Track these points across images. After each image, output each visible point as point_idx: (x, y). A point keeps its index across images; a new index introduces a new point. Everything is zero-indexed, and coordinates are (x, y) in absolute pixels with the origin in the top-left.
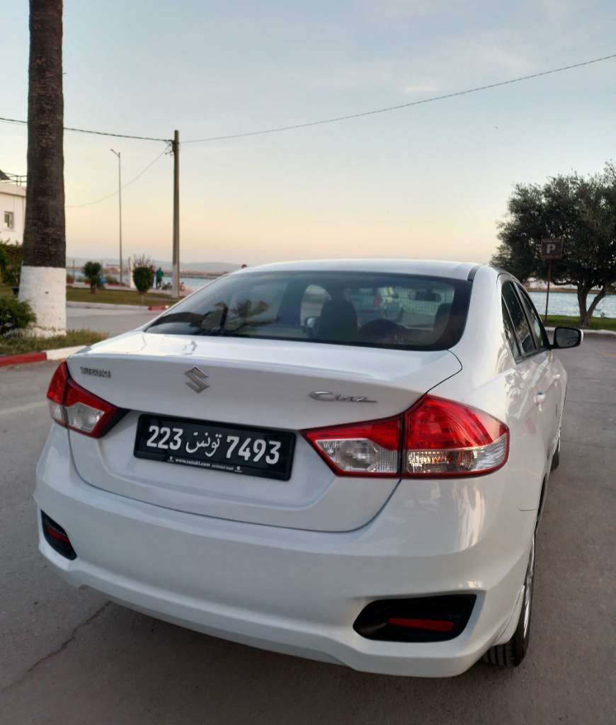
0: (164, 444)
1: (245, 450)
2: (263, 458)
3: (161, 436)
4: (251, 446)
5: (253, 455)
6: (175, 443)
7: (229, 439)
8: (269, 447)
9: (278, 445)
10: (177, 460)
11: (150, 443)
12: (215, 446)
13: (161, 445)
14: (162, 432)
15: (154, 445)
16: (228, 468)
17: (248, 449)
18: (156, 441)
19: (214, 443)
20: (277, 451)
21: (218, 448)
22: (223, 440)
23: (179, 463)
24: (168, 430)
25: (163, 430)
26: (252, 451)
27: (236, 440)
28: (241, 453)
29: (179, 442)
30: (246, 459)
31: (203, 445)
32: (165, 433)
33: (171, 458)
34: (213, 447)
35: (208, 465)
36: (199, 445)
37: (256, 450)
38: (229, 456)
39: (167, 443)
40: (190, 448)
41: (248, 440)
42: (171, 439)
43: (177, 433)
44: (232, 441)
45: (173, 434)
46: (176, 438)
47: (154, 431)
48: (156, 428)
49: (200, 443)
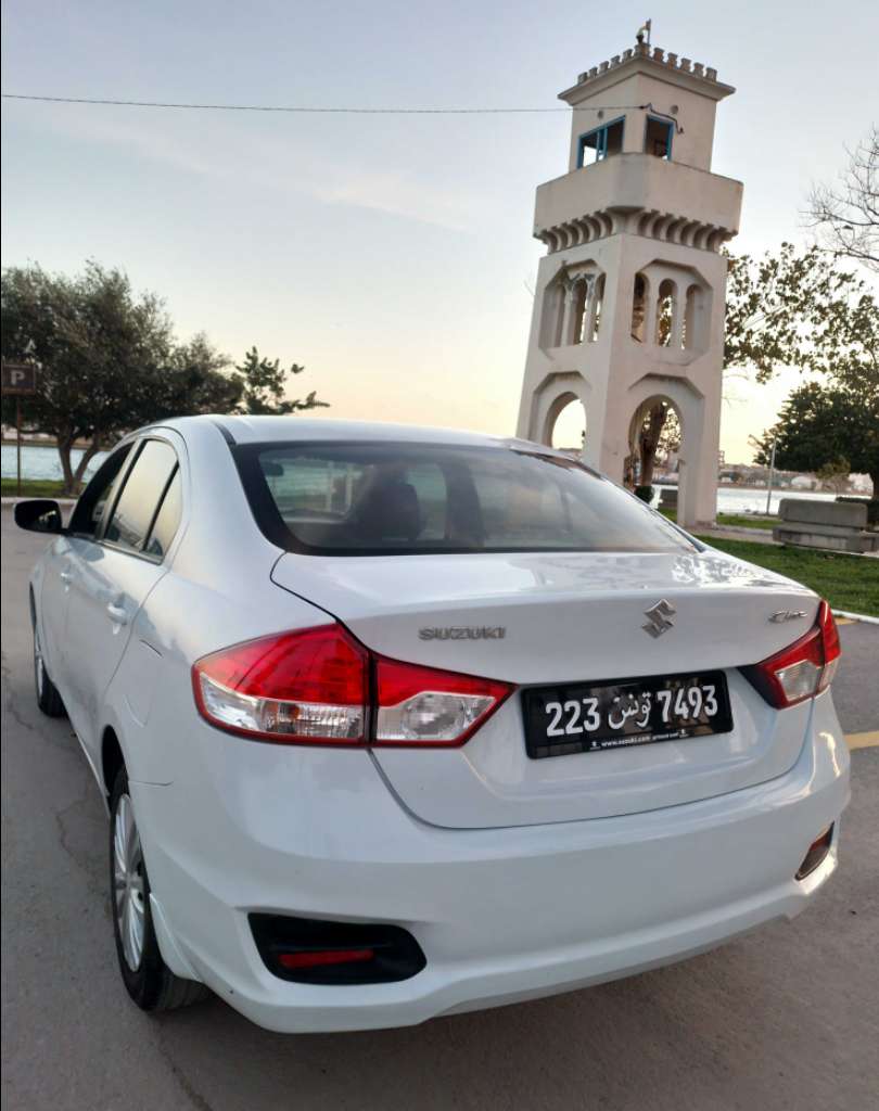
0: (576, 725)
1: (681, 706)
2: (702, 709)
3: (567, 716)
4: (685, 699)
5: (692, 709)
6: (592, 720)
7: (660, 695)
8: (705, 694)
9: (712, 688)
10: (604, 744)
11: (551, 731)
12: (647, 710)
13: (571, 729)
14: (567, 709)
15: (560, 732)
16: (671, 735)
17: (684, 704)
18: (562, 725)
19: (644, 706)
20: (714, 696)
21: (651, 712)
22: (653, 699)
23: (608, 748)
24: (575, 704)
25: (568, 705)
26: (688, 705)
27: (668, 694)
28: (678, 711)
29: (597, 717)
30: (686, 717)
31: (631, 712)
32: (572, 709)
33: (594, 744)
34: (644, 712)
35: (648, 738)
36: (625, 715)
37: (692, 703)
38: (666, 718)
39: (579, 723)
40: (615, 722)
41: (681, 692)
42: (584, 717)
43: (590, 705)
44: (664, 698)
45: (585, 708)
46: (591, 712)
47: (554, 711)
48: (557, 706)
49: (626, 711)
